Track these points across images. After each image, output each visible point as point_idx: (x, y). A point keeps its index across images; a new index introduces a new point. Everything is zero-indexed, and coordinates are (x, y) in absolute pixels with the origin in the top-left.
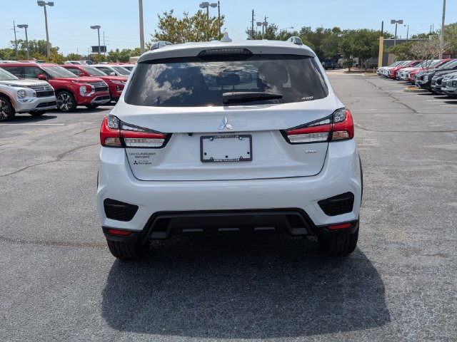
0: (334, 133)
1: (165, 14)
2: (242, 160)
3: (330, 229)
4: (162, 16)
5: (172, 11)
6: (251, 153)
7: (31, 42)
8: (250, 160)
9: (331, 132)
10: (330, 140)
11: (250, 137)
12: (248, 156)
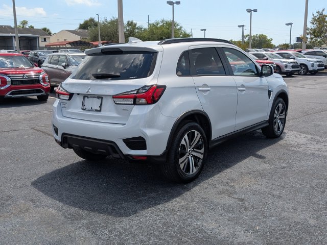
0: (137, 100)
1: (318, 12)
2: (96, 111)
3: (133, 158)
4: (316, 14)
5: (323, 10)
6: (100, 107)
7: (254, 37)
8: (100, 111)
9: (135, 98)
10: (135, 103)
11: (102, 98)
12: (99, 109)
